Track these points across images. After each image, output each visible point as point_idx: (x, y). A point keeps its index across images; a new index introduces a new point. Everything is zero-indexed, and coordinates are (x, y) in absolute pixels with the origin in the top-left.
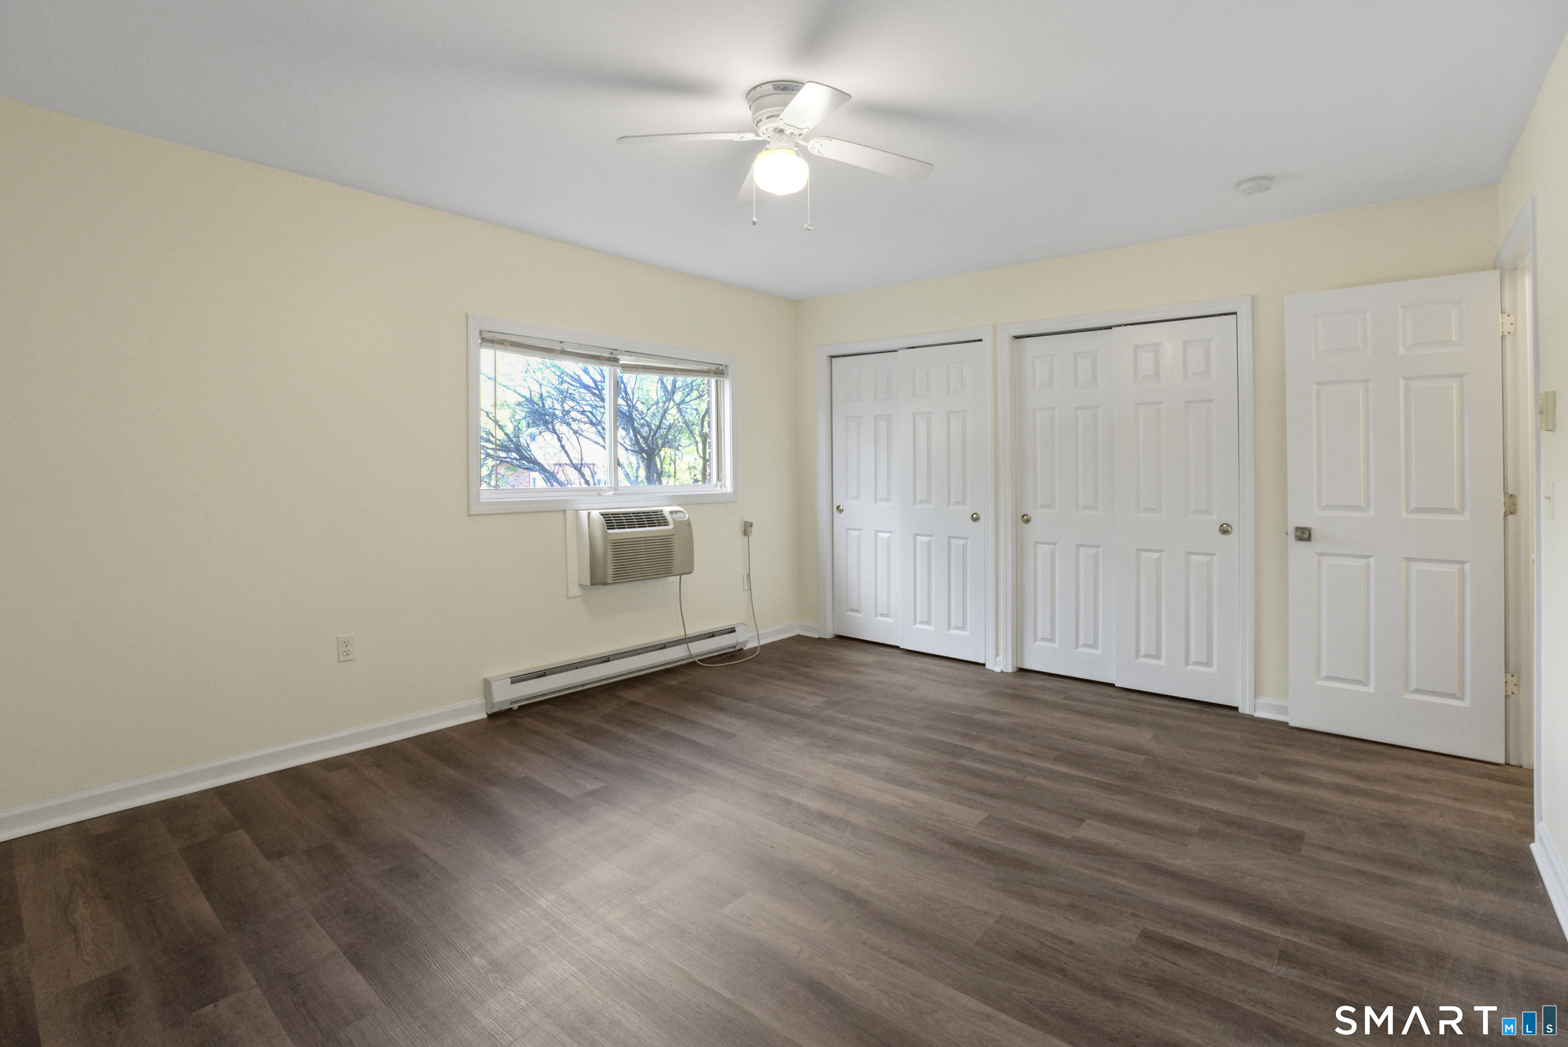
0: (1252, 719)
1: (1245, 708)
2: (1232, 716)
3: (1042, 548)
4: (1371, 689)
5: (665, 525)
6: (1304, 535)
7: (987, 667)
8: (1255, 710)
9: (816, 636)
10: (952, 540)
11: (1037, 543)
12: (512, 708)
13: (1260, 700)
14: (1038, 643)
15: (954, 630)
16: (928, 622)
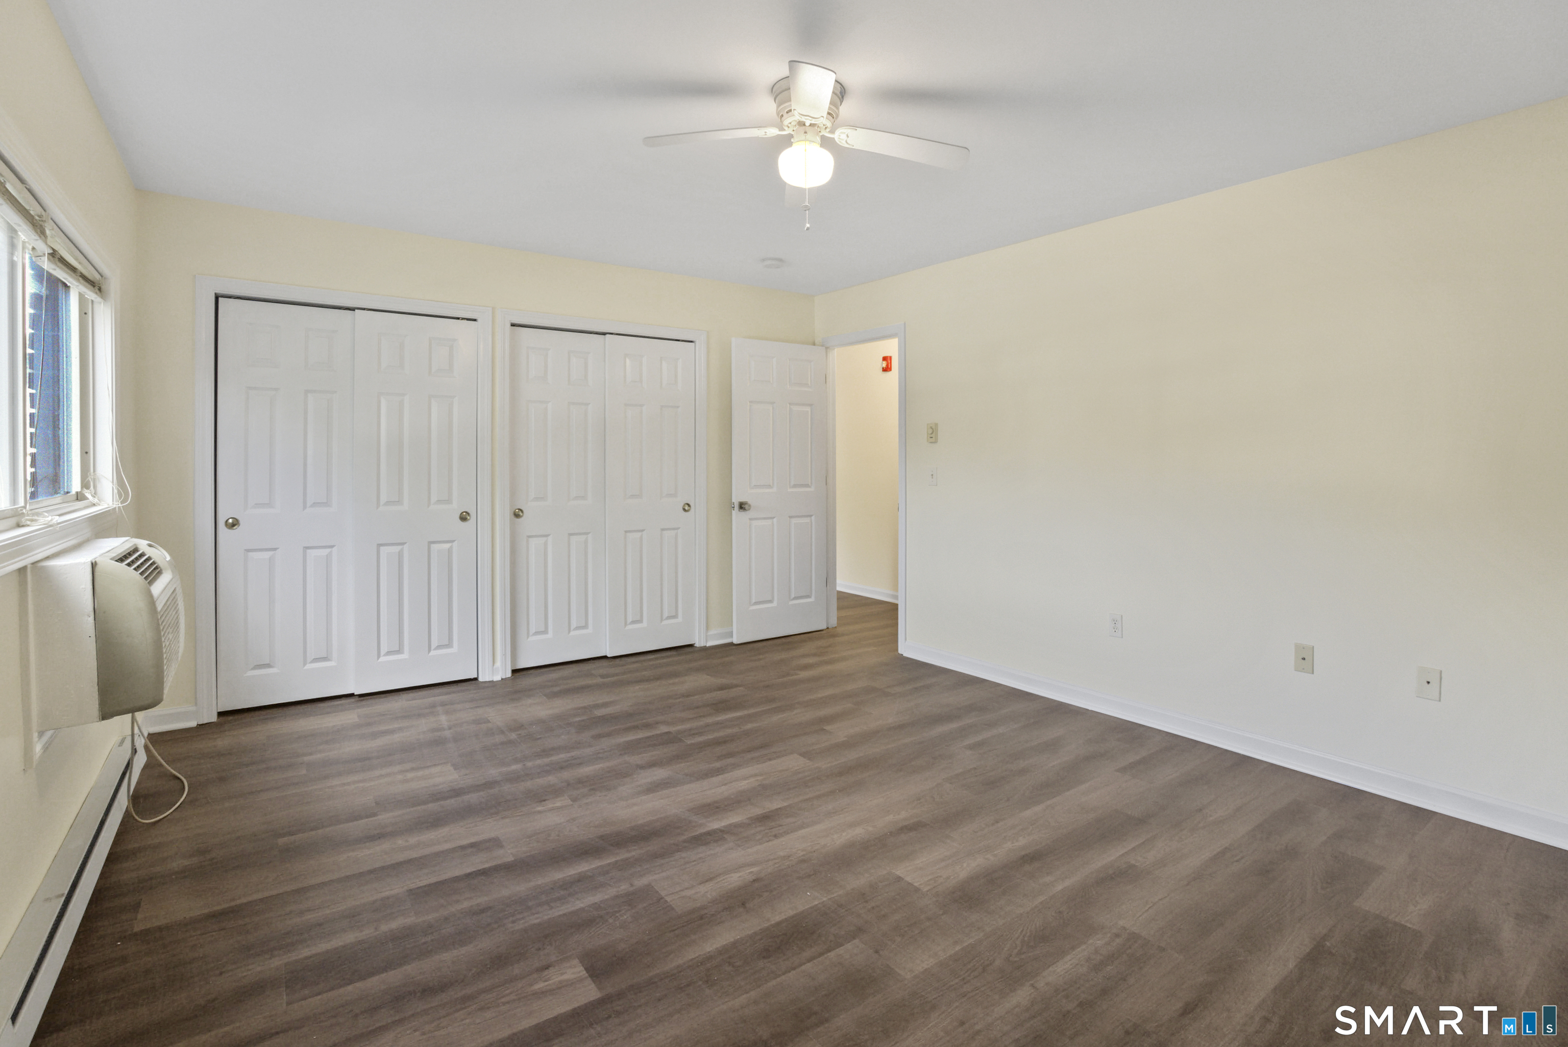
0: (704, 649)
1: (699, 641)
2: (692, 652)
3: (533, 542)
4: (775, 604)
6: (742, 506)
7: (481, 679)
8: (707, 641)
9: (193, 724)
10: (433, 546)
11: (529, 537)
13: (711, 632)
14: (532, 639)
15: (435, 651)
16: (399, 651)
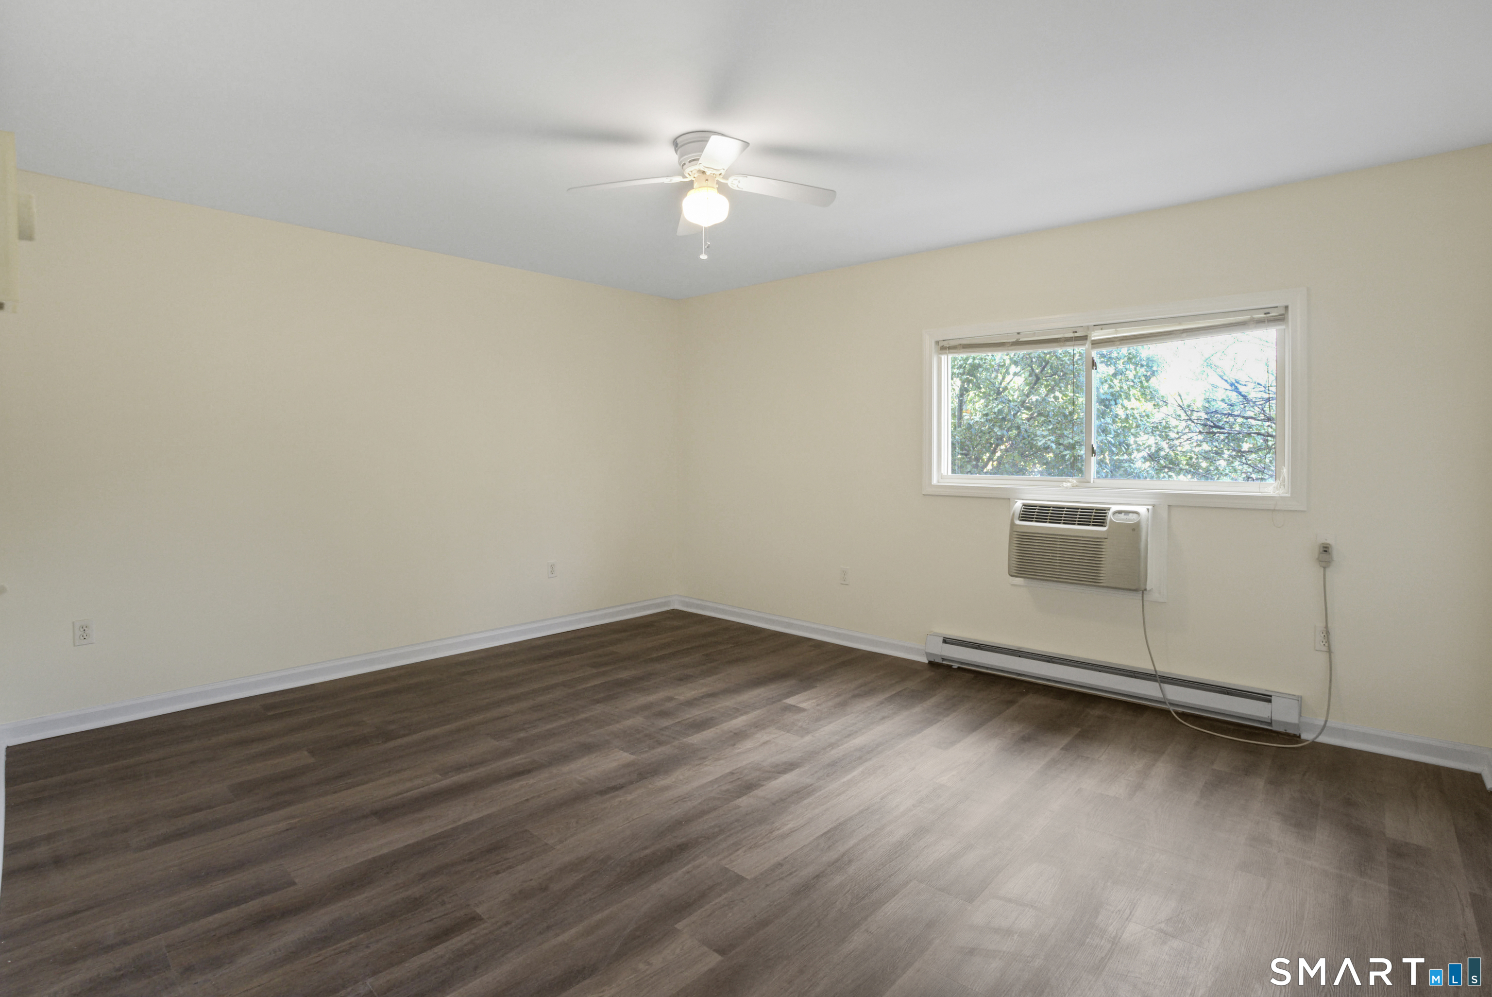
5: (1102, 526)
12: (952, 666)
